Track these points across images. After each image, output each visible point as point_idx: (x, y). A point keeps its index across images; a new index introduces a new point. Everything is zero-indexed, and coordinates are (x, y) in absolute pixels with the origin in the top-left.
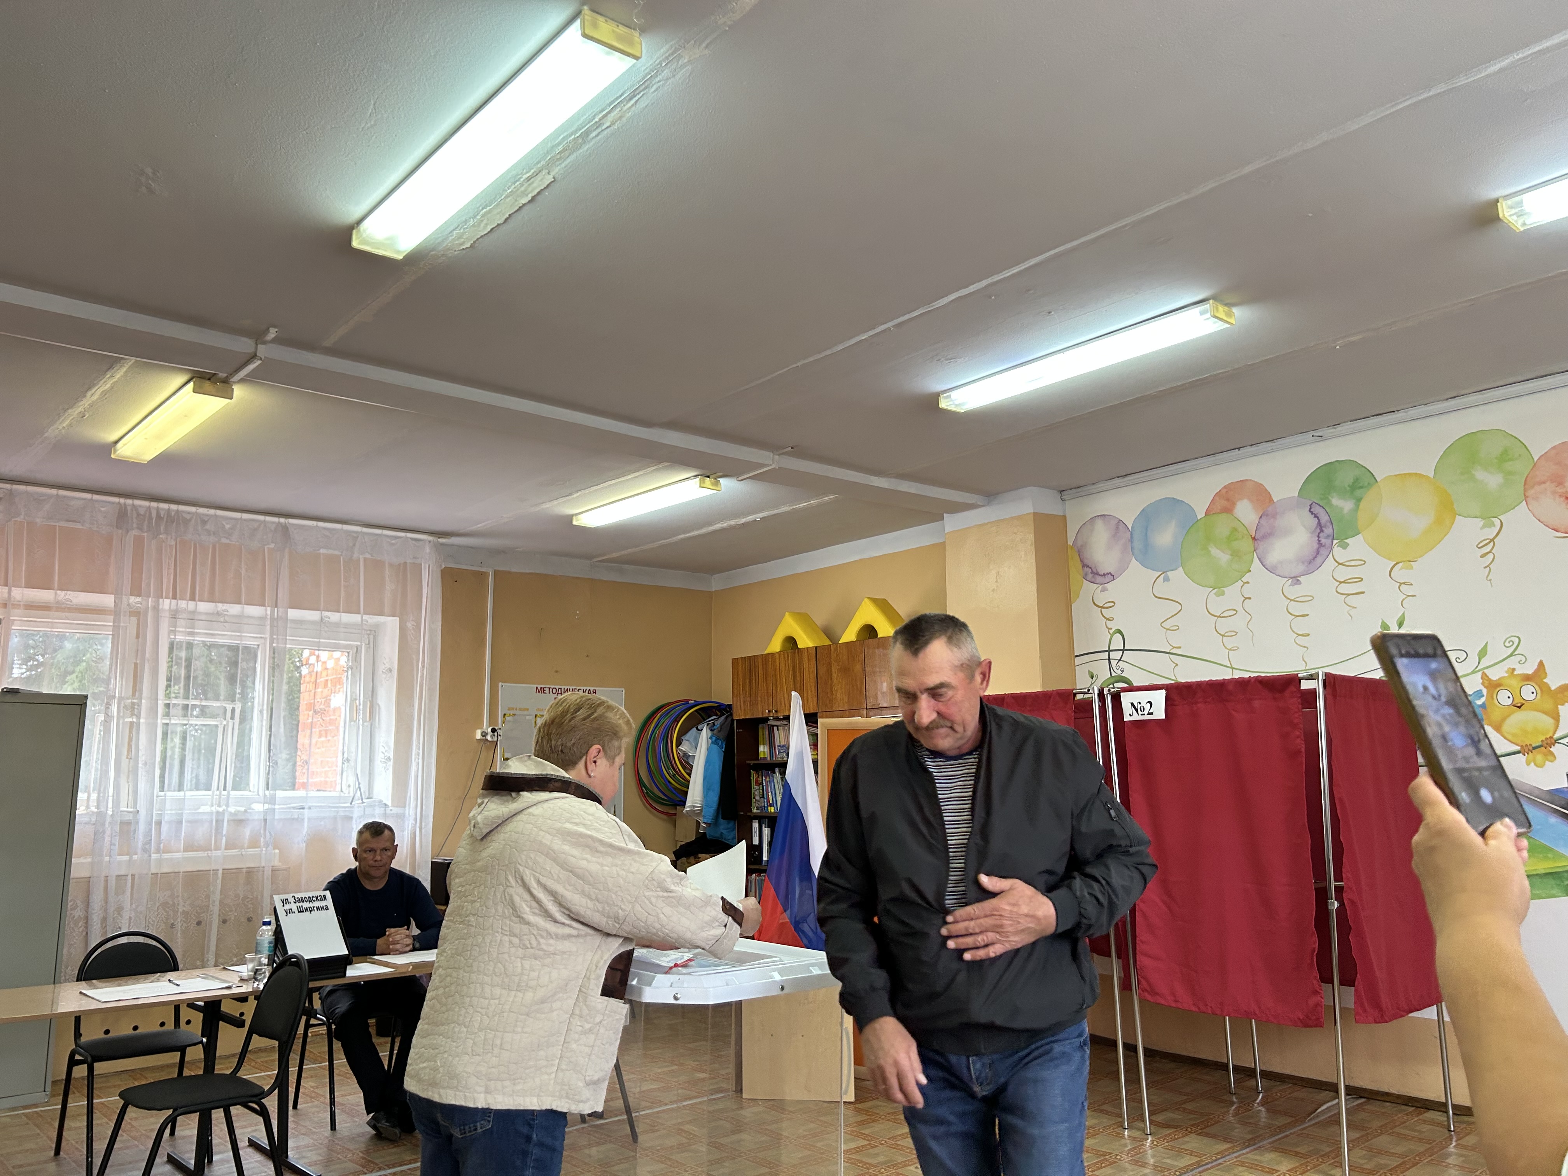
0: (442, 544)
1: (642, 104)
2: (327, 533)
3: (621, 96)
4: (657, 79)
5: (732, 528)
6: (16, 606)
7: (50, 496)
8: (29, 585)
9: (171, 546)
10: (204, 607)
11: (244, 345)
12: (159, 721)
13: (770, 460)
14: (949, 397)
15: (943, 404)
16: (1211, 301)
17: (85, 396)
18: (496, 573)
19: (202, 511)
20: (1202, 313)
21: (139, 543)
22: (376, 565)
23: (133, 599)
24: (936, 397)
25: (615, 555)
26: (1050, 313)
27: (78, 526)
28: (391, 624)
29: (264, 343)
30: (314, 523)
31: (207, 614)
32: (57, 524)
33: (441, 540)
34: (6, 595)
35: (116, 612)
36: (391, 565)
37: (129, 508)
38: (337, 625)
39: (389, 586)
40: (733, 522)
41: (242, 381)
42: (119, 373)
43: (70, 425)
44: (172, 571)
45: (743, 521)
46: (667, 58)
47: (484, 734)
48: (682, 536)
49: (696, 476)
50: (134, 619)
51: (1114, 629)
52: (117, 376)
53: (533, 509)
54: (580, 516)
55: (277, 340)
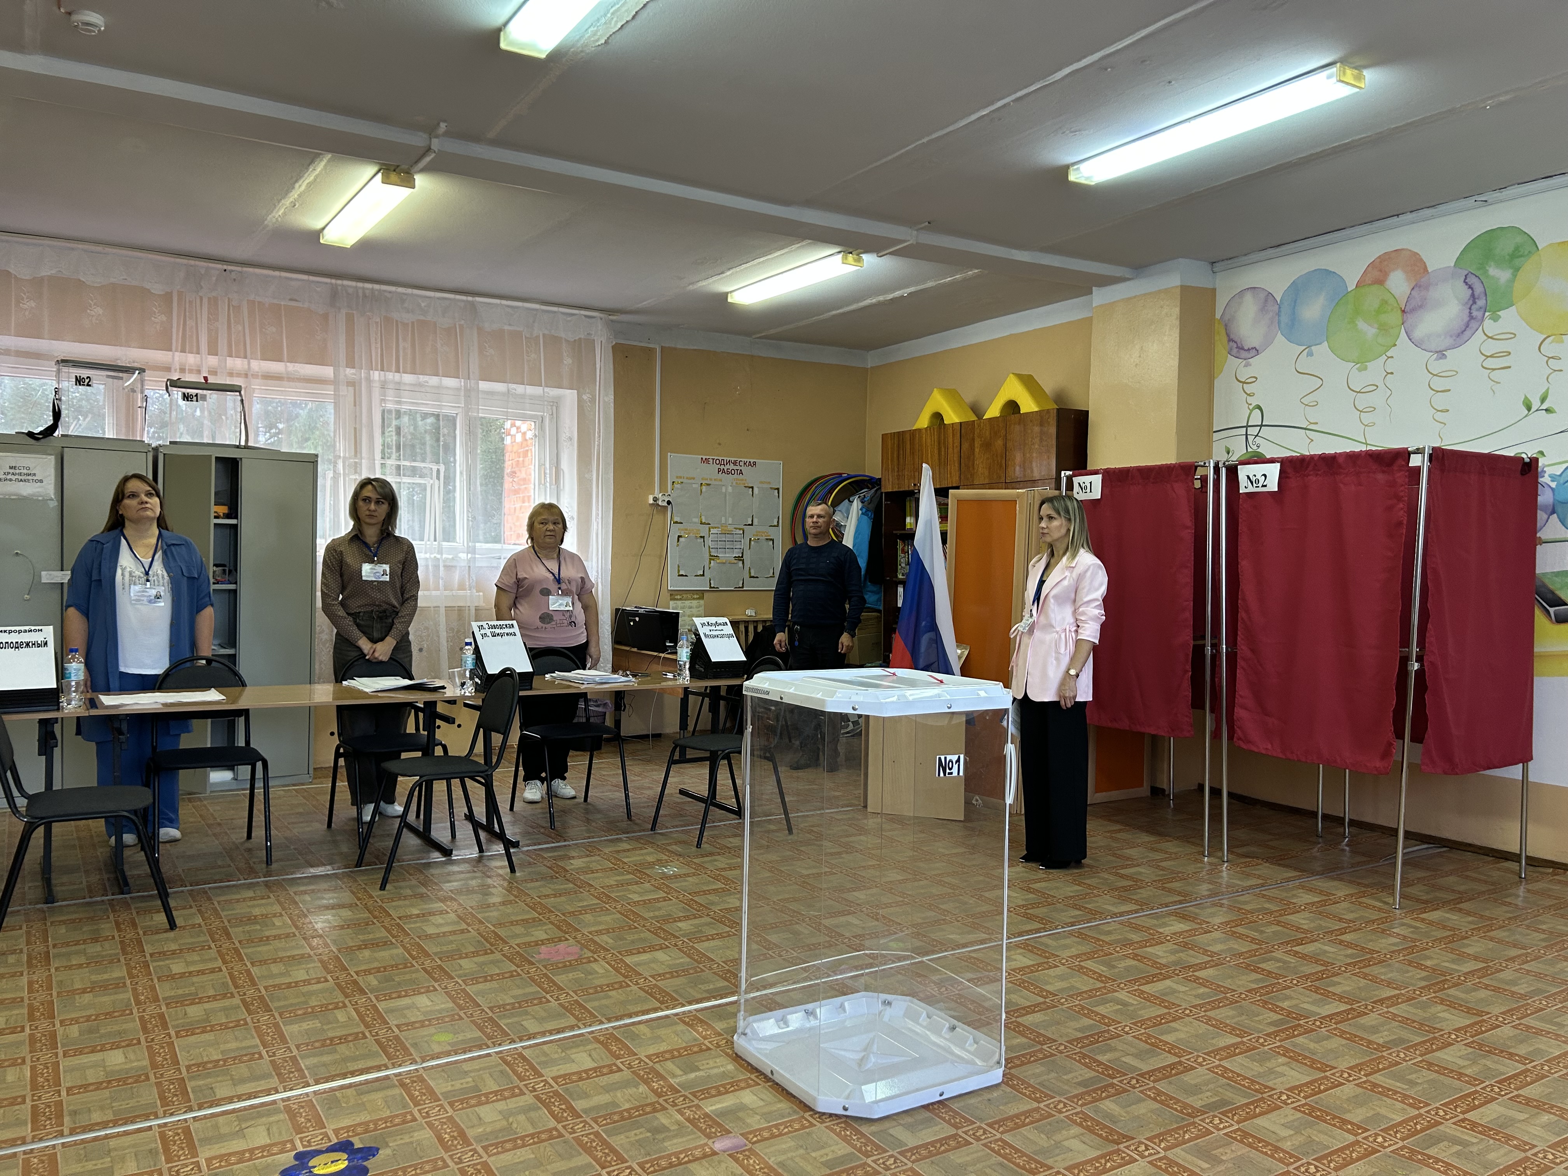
0: (613, 321)
2: (510, 311)
5: (879, 304)
6: (255, 376)
7: (274, 277)
8: (264, 358)
9: (377, 323)
10: (408, 378)
11: (420, 139)
13: (908, 236)
14: (1078, 169)
15: (1073, 177)
16: (1338, 65)
17: (293, 188)
18: (662, 348)
19: (401, 290)
20: (1329, 77)
21: (350, 319)
22: (553, 341)
23: (349, 371)
24: (1065, 170)
25: (772, 332)
26: (1170, 82)
27: (300, 304)
28: (570, 397)
29: (437, 137)
30: (497, 301)
31: (410, 384)
33: (611, 317)
34: (246, 367)
35: (335, 382)
36: (566, 341)
37: (339, 288)
38: (523, 396)
39: (568, 361)
40: (881, 298)
41: (422, 171)
42: (320, 166)
43: (285, 214)
44: (379, 345)
45: (891, 296)
47: (655, 499)
48: (834, 312)
49: (840, 252)
50: (351, 389)
51: (1254, 405)
52: (319, 170)
53: (691, 287)
54: (734, 294)
55: (447, 134)
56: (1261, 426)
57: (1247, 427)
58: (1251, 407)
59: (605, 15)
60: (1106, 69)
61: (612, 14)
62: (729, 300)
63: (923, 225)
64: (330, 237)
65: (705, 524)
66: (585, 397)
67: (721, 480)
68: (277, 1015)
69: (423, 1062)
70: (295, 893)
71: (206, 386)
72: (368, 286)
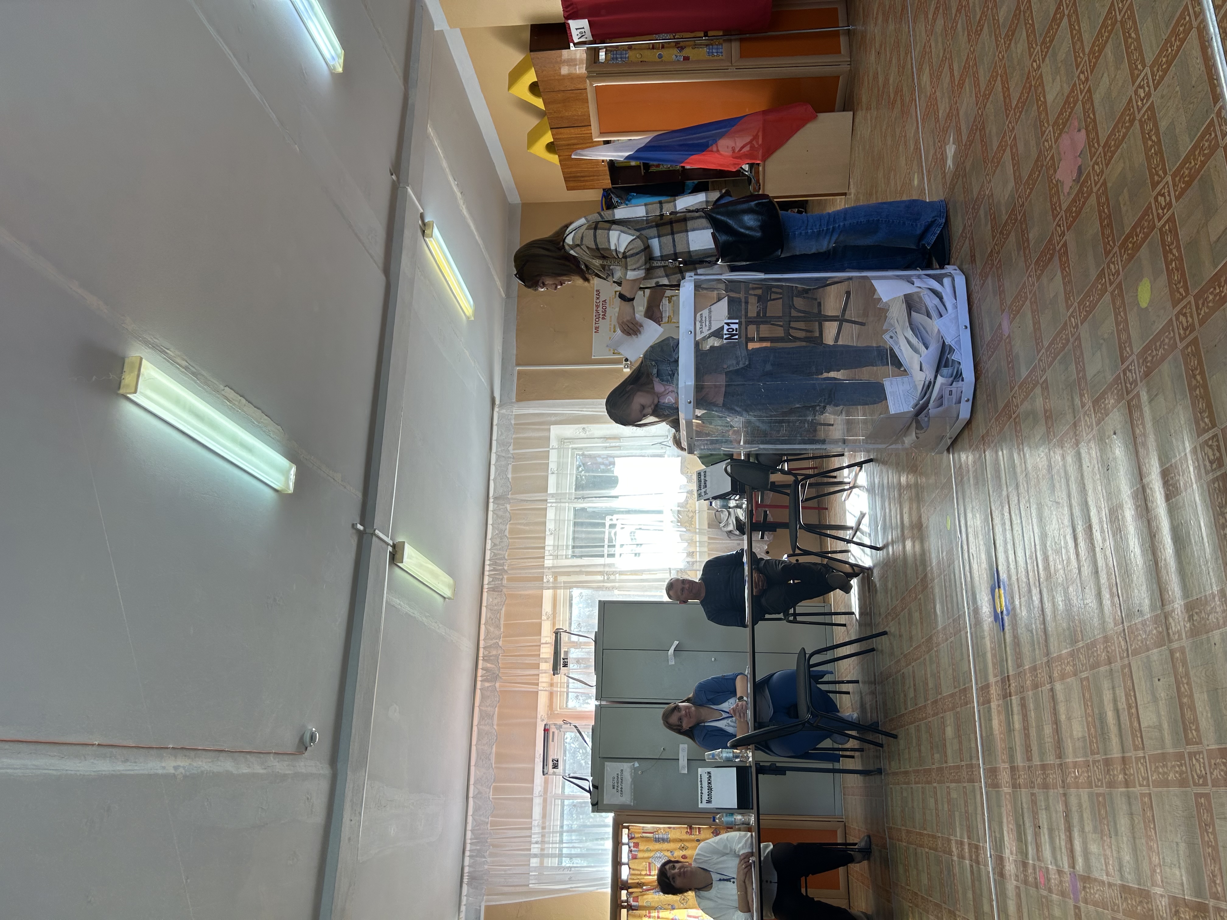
0: (500, 401)
1: (168, 345)
2: (497, 473)
3: (164, 358)
4: (150, 340)
5: (466, 201)
7: (485, 628)
9: (511, 562)
10: (549, 541)
14: (333, 66)
15: (340, 70)
17: (415, 617)
18: (517, 364)
21: (510, 579)
23: (545, 581)
24: (335, 76)
28: (556, 431)
29: (365, 529)
30: (491, 482)
31: (553, 540)
32: (503, 623)
33: (497, 403)
35: (554, 588)
36: (517, 433)
37: (489, 586)
38: (558, 463)
39: (530, 433)
41: (392, 538)
42: (397, 602)
44: (525, 560)
46: (136, 338)
49: (425, 241)
52: (399, 602)
54: (467, 315)
59: (260, 427)
60: (251, 60)
61: (258, 423)
62: (472, 318)
63: (395, 178)
64: (447, 592)
66: (554, 420)
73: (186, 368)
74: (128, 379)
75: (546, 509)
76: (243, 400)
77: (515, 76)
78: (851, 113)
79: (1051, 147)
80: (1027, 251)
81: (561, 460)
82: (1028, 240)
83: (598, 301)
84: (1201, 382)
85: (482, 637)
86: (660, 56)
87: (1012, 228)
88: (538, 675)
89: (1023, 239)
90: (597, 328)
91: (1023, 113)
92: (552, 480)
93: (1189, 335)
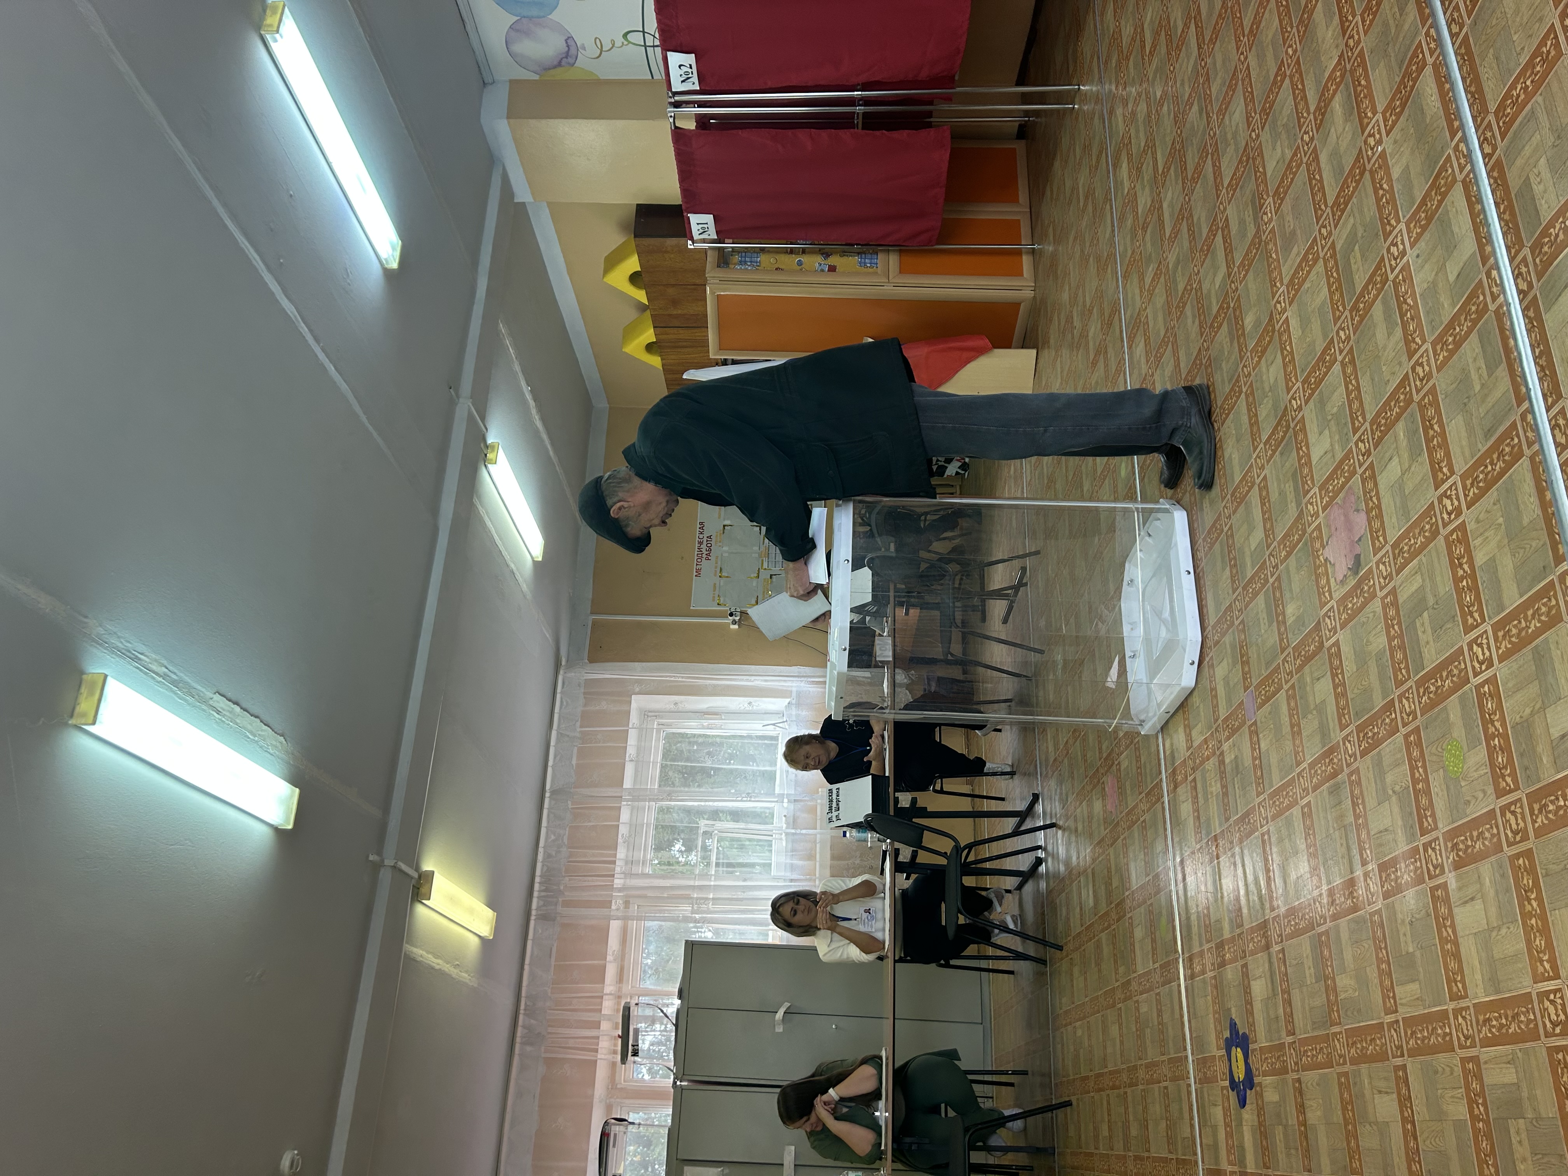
0: (567, 661)
1: (141, 648)
2: (558, 758)
3: (138, 668)
4: (120, 645)
5: (540, 410)
6: (620, 989)
7: (530, 969)
8: (603, 981)
9: (570, 880)
10: (621, 853)
11: (386, 877)
12: (712, 883)
13: (464, 407)
14: (386, 260)
15: (394, 265)
16: (262, 32)
17: (440, 970)
18: (592, 613)
19: (540, 857)
20: (275, 41)
21: (567, 904)
22: (586, 717)
23: (613, 907)
24: (388, 273)
26: (291, 196)
27: (554, 948)
28: (638, 702)
29: (382, 861)
30: (550, 770)
31: (628, 850)
32: (553, 963)
33: (563, 663)
34: (611, 997)
35: (625, 918)
36: (585, 705)
37: (540, 912)
38: (635, 748)
39: (604, 705)
40: (534, 411)
41: (417, 868)
42: (418, 952)
43: (466, 972)
44: (590, 878)
45: (532, 403)
46: (100, 645)
47: (734, 622)
48: (552, 454)
49: (486, 467)
50: (632, 905)
51: (623, 40)
52: (421, 952)
53: (529, 596)
54: (534, 555)
55: (379, 853)
56: (644, 32)
57: (645, 46)
58: (626, 43)
59: (257, 742)
60: (282, 263)
61: (255, 736)
62: (540, 559)
63: (453, 393)
64: (486, 930)
65: (758, 574)
66: (637, 690)
67: (717, 557)
68: (1140, 1062)
69: (1176, 951)
70: (1061, 1009)
71: (625, 1037)
72: (537, 887)
73: (164, 676)
74: (85, 705)
75: (620, 808)
76: (237, 709)
77: (612, 261)
78: (1034, 351)
79: (1317, 515)
80: (1282, 629)
81: (643, 744)
82: (1284, 613)
83: (701, 536)
84: (1538, 911)
85: (525, 983)
86: (800, 263)
87: (1261, 589)
88: (598, 1038)
89: (1276, 610)
90: (698, 571)
91: (1277, 453)
92: (629, 770)
93: (1520, 842)
